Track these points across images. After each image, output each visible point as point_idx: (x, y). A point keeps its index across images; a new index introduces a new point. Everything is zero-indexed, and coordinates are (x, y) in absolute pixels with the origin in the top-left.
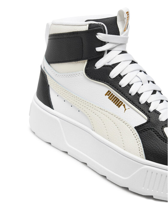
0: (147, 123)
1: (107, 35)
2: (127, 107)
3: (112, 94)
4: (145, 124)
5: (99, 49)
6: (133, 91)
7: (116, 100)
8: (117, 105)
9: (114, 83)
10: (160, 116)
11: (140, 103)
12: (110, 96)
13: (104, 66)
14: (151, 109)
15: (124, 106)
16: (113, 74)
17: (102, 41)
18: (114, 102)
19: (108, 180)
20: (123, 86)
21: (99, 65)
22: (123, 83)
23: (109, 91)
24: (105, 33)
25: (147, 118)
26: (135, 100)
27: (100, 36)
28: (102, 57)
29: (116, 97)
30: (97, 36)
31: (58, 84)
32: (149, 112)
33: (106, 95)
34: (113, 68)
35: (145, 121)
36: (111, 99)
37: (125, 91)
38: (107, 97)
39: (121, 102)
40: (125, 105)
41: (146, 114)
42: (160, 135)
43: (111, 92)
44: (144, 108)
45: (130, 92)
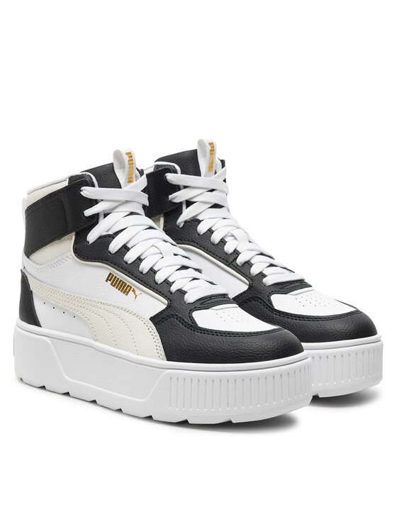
0: (167, 308)
1: (97, 189)
2: (137, 292)
3: (116, 277)
4: (164, 310)
5: (88, 212)
6: (145, 267)
7: (122, 284)
8: (124, 293)
9: (116, 260)
10: (186, 296)
11: (157, 283)
12: (113, 282)
13: (101, 237)
14: (174, 288)
15: (134, 291)
16: (114, 246)
17: (91, 200)
18: (119, 290)
19: (125, 414)
20: (129, 262)
21: (92, 236)
22: (130, 257)
23: (110, 274)
24: (93, 185)
25: (166, 302)
26: (147, 280)
27: (87, 192)
28: (97, 223)
29: (121, 281)
30: (81, 193)
31: (42, 284)
32: (171, 293)
33: (107, 281)
34: (113, 238)
35: (164, 307)
36: (114, 286)
37: (132, 270)
38: (109, 282)
39: (128, 286)
40: (135, 289)
41: (165, 297)
42: (186, 322)
43: (113, 275)
44: (162, 289)
45: (141, 269)
